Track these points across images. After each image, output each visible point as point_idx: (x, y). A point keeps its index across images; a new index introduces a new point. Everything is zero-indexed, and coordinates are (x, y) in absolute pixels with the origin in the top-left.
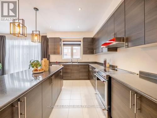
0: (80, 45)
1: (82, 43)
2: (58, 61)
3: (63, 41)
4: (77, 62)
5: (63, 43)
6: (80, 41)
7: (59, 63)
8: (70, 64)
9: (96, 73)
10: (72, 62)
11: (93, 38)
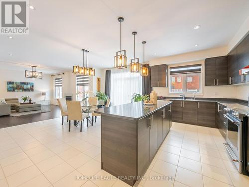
0: (199, 70)
1: (203, 68)
2: (163, 96)
3: (171, 68)
4: (193, 98)
5: (170, 71)
6: (200, 65)
7: (165, 98)
8: (181, 99)
9: (228, 114)
10: (185, 98)
11: (227, 57)
